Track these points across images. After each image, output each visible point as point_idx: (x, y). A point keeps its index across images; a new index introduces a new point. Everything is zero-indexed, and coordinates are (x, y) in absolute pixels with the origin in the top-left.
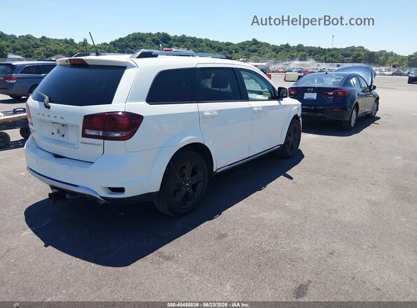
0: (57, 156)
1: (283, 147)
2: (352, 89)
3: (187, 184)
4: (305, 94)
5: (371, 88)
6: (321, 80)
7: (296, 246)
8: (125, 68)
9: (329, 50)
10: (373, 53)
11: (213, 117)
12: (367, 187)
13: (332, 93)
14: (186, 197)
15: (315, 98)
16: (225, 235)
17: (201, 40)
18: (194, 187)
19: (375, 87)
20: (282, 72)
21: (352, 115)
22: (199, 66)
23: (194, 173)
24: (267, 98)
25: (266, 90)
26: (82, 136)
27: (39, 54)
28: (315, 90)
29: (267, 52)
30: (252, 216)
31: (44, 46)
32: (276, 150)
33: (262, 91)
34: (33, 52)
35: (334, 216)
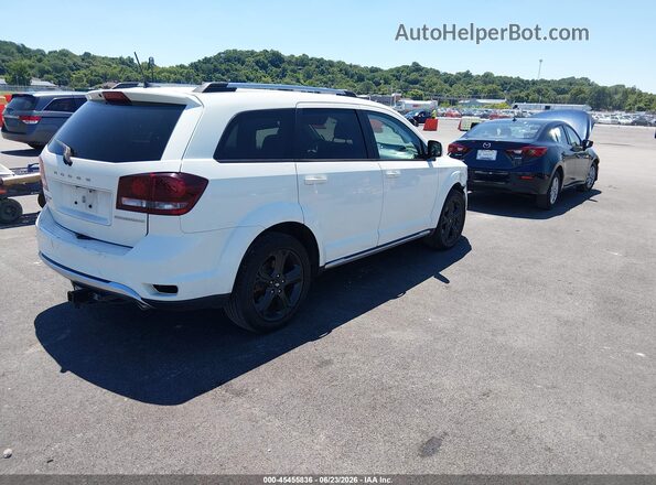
0: (81, 237)
1: (434, 233)
2: (553, 145)
3: (277, 285)
4: (479, 151)
5: (586, 144)
6: (506, 131)
7: (434, 381)
8: (183, 107)
9: (534, 82)
10: (604, 88)
11: (321, 183)
12: (559, 297)
13: (520, 152)
14: (276, 304)
15: (494, 158)
16: (329, 362)
17: (331, 64)
18: (289, 289)
19: (591, 143)
20: (457, 116)
21: (551, 185)
22: (301, 106)
23: (288, 267)
24: (411, 157)
25: (411, 144)
26: (117, 208)
27: (79, 80)
28: (495, 145)
29: (435, 84)
30: (375, 336)
31: (88, 67)
32: (422, 238)
33: (405, 145)
34: (69, 76)
35: (500, 339)
